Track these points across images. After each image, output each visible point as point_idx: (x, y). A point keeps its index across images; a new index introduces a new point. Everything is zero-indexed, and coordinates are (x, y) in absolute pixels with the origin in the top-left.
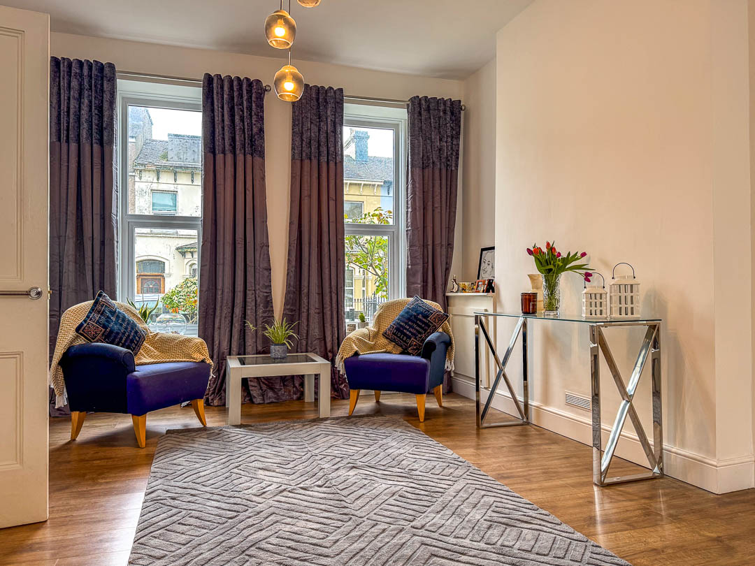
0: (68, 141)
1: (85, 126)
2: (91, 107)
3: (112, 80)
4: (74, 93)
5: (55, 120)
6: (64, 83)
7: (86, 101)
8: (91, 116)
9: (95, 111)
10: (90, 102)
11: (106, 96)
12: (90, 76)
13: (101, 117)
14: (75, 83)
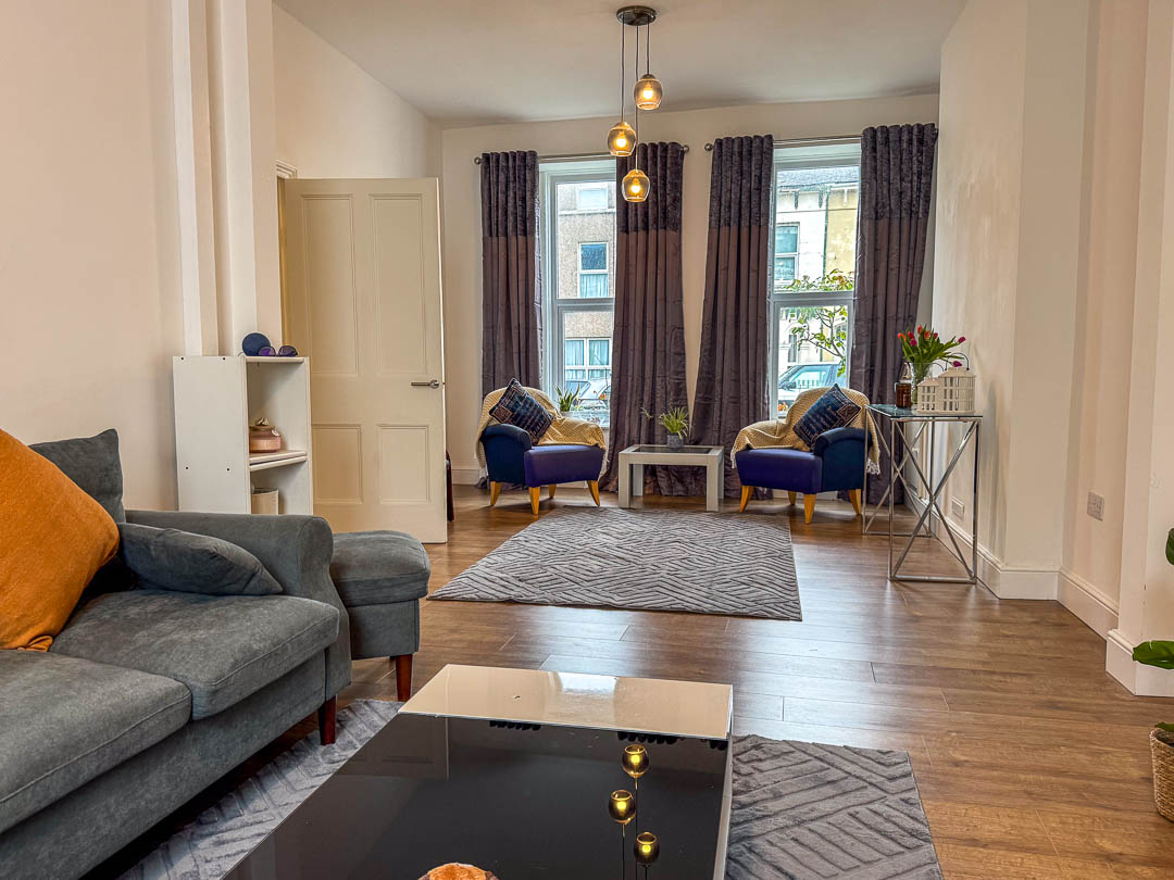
0: (497, 236)
1: (511, 218)
2: (515, 198)
3: (534, 167)
4: (502, 187)
5: (486, 216)
6: (493, 178)
7: (511, 194)
8: (515, 208)
9: (519, 203)
10: (515, 193)
11: (529, 185)
12: (514, 168)
13: (524, 208)
14: (502, 177)
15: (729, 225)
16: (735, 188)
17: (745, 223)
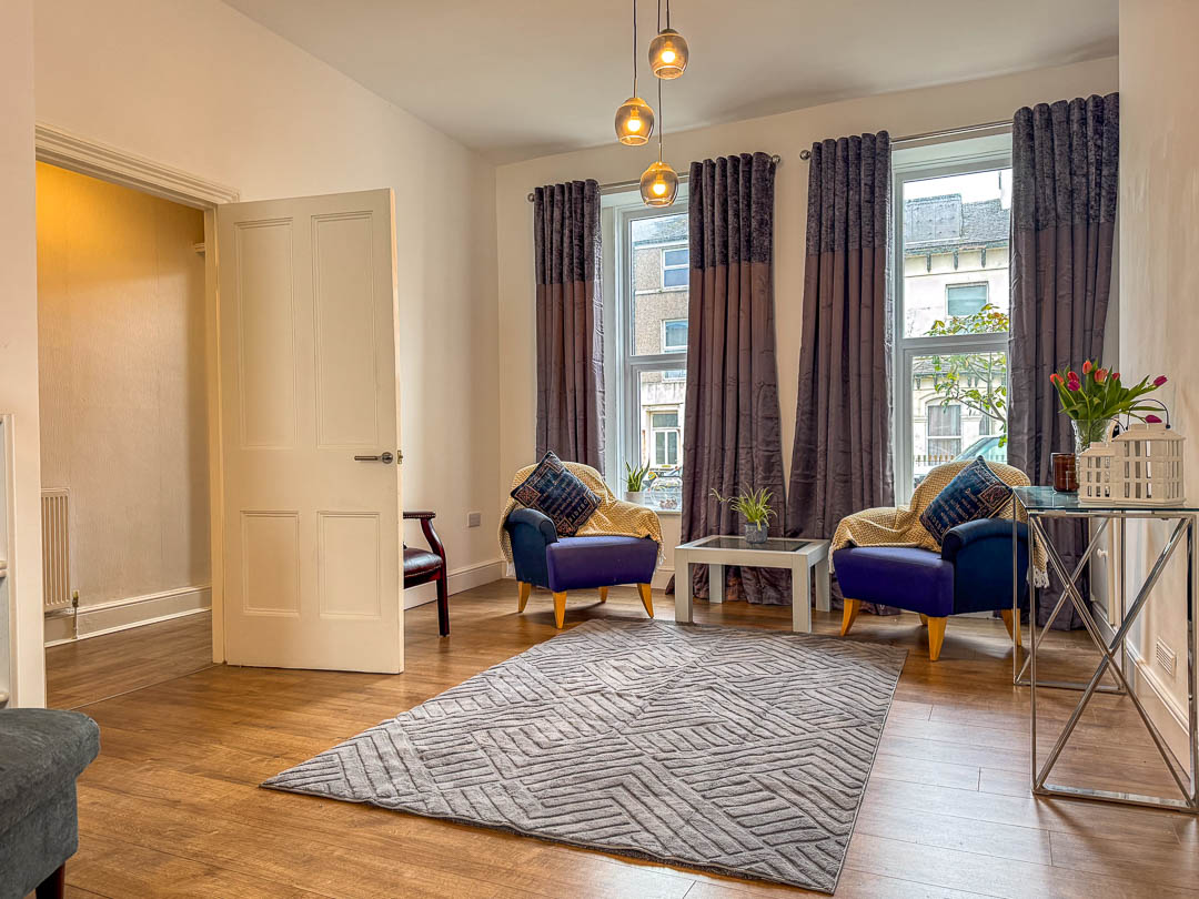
0: (551, 283)
1: (566, 261)
2: (571, 237)
3: (593, 200)
4: (556, 226)
5: (540, 261)
6: (547, 216)
7: (566, 232)
8: (571, 248)
9: (575, 242)
10: (571, 231)
11: (587, 220)
12: (570, 200)
13: (581, 248)
14: (557, 213)
15: (833, 250)
16: (840, 203)
17: (853, 247)
